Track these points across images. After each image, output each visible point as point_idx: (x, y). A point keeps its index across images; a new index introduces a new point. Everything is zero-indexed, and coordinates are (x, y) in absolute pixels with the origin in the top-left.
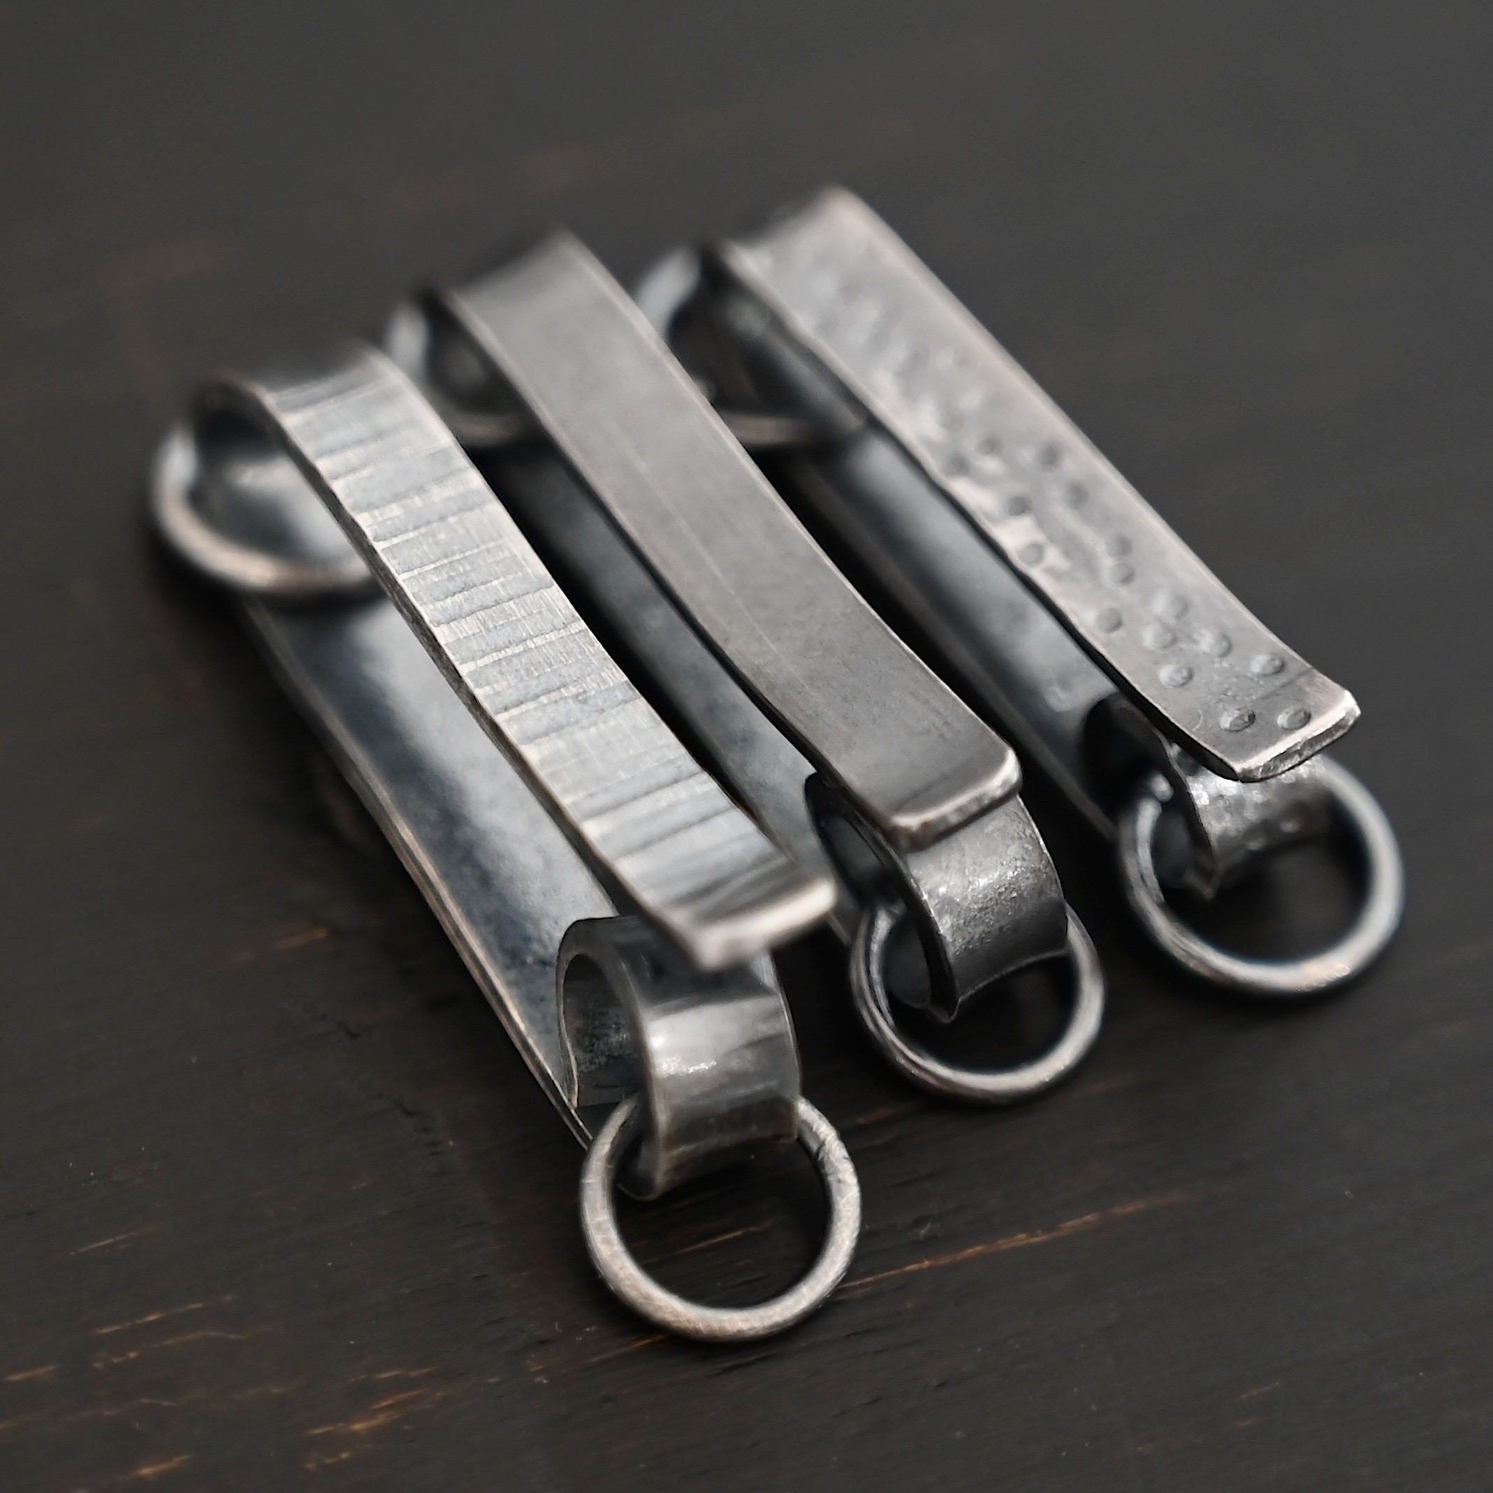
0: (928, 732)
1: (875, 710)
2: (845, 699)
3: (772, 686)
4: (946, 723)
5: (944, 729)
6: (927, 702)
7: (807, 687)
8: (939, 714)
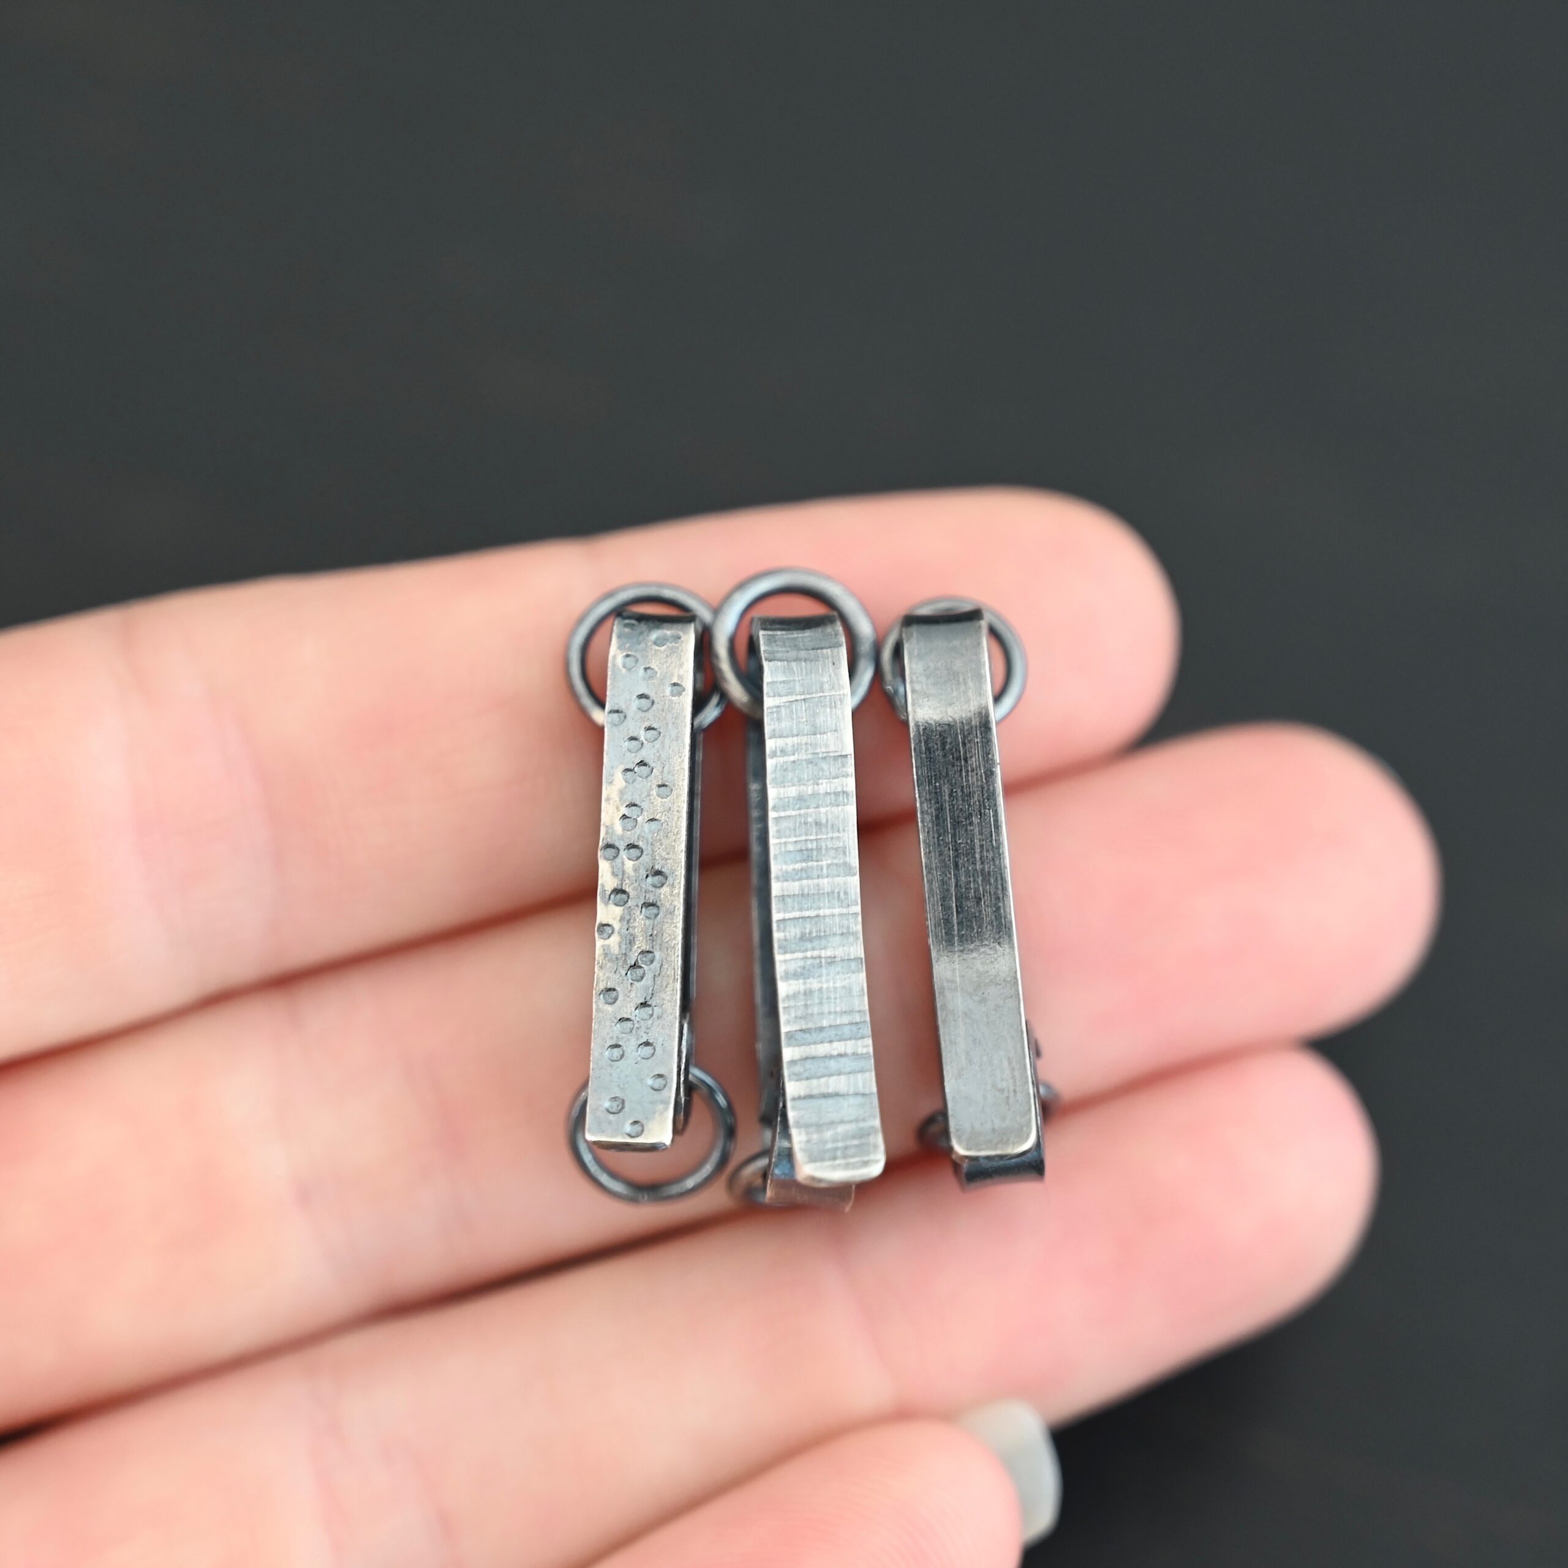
0: (1002, 1091)
1: (985, 1058)
2: (974, 1041)
3: (944, 1006)
4: (1015, 1091)
5: (1012, 1094)
6: (1013, 1069)
7: (960, 1019)
8: (1015, 1082)
